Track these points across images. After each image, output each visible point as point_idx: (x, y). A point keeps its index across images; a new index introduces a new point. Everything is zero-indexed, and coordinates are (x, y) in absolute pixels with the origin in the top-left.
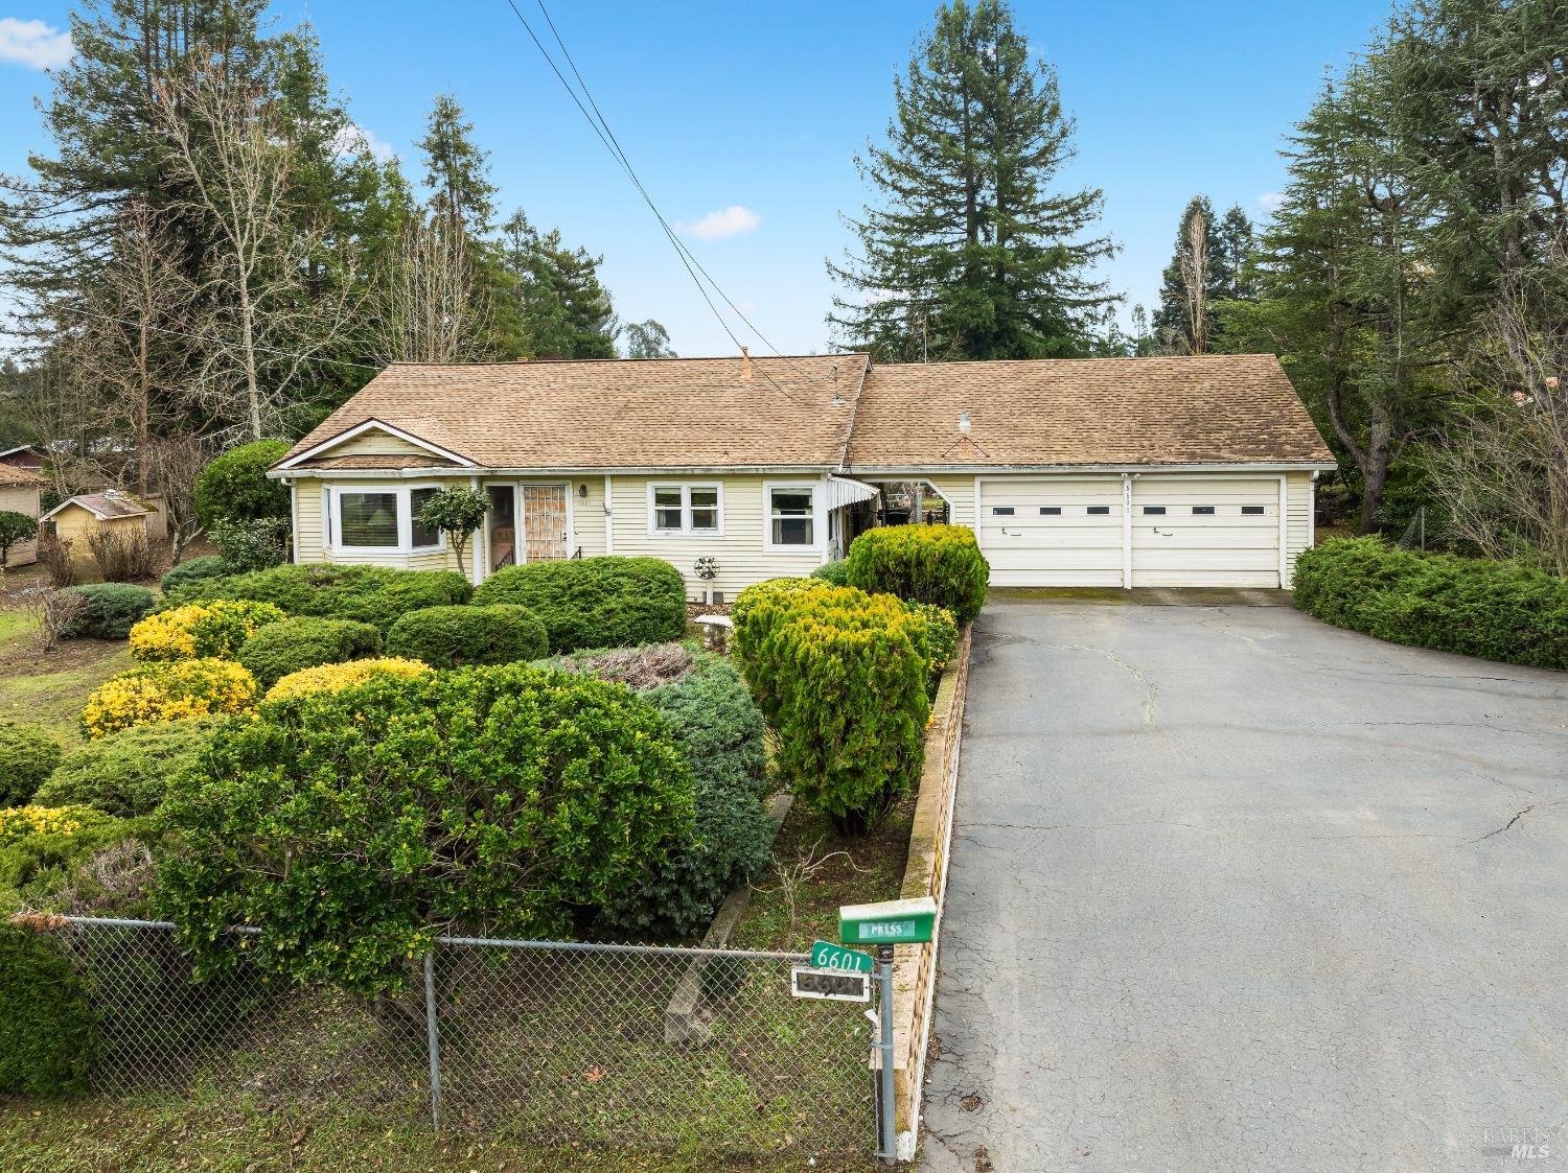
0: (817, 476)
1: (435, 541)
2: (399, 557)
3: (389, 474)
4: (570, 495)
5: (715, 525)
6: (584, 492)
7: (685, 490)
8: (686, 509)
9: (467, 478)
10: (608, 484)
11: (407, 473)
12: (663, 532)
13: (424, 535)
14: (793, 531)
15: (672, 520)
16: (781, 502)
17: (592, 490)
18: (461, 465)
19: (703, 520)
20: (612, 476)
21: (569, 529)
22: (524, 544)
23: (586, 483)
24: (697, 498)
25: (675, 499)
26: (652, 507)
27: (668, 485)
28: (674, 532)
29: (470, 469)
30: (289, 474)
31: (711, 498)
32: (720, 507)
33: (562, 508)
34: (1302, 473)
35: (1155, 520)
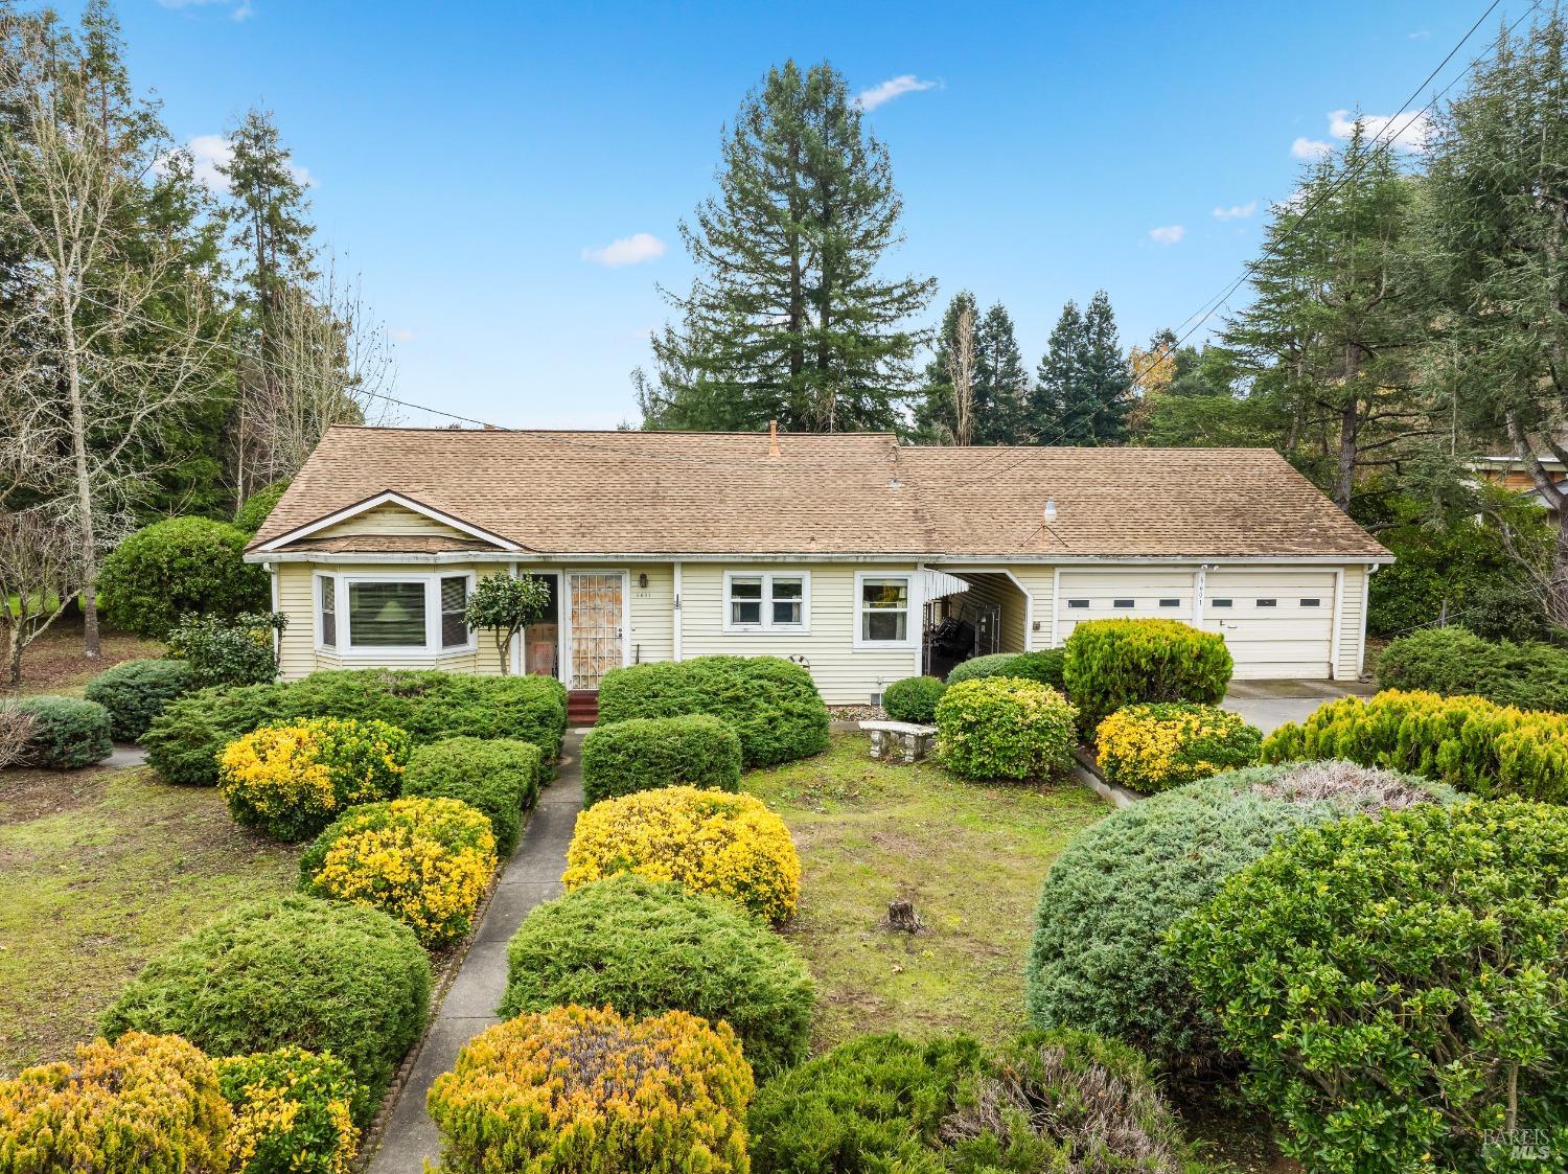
0: (914, 566)
1: (463, 640)
2: (428, 656)
3: (421, 558)
4: (628, 585)
5: (799, 620)
6: (643, 582)
7: (767, 580)
8: (767, 601)
9: (507, 564)
10: (677, 572)
11: (443, 557)
12: (741, 627)
13: (454, 633)
14: (882, 627)
15: (749, 613)
16: (872, 593)
17: (657, 584)
18: (504, 550)
19: (784, 613)
20: (684, 564)
21: (626, 623)
22: (569, 643)
23: (647, 571)
24: (781, 590)
25: (755, 591)
26: (728, 599)
27: (747, 576)
28: (751, 627)
29: (515, 554)
30: (276, 557)
31: (796, 590)
32: (806, 600)
33: (617, 600)
34: (1361, 566)
35: (1222, 612)
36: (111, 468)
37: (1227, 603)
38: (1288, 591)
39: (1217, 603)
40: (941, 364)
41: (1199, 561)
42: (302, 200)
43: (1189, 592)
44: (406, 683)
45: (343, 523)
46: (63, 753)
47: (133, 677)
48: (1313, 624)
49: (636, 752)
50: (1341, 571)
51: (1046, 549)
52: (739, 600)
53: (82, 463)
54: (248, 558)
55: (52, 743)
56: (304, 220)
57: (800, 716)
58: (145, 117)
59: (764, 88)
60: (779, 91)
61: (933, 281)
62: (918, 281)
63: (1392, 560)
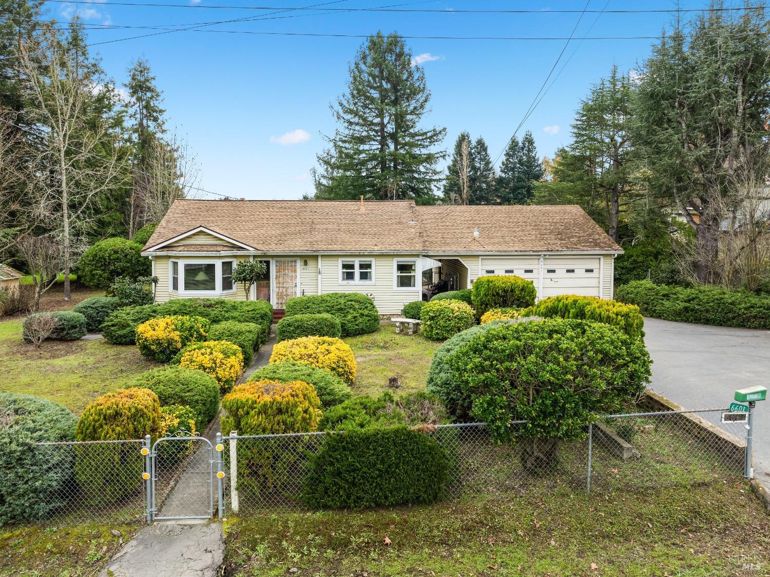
0: (418, 256)
1: (231, 288)
2: (217, 293)
3: (214, 254)
4: (299, 264)
5: (370, 278)
6: (306, 263)
7: (357, 262)
8: (357, 271)
9: (249, 256)
10: (320, 259)
11: (223, 253)
12: (346, 282)
13: (227, 285)
14: (405, 282)
15: (350, 276)
16: (401, 268)
17: (311, 263)
18: (248, 250)
19: (364, 276)
20: (322, 256)
21: (298, 281)
22: (275, 289)
23: (308, 258)
24: (361, 266)
25: (352, 267)
26: (340, 270)
27: (348, 260)
28: (351, 282)
29: (252, 251)
30: (154, 254)
31: (369, 266)
32: (373, 270)
33: (295, 271)
34: (610, 255)
35: (551, 275)
36: (78, 217)
37: (554, 271)
38: (580, 266)
39: (549, 271)
40: (454, 165)
41: (540, 253)
42: (160, 98)
43: (537, 267)
44: (208, 303)
45: (182, 240)
46: (67, 334)
47: (94, 304)
48: (591, 279)
49: (298, 327)
50: (602, 257)
51: (475, 249)
52: (345, 271)
53: (66, 216)
54: (143, 254)
55: (63, 329)
56: (161, 107)
57: (367, 316)
58: (94, 65)
59: (367, 44)
60: (374, 45)
61: (444, 129)
62: (438, 129)
63: (622, 252)
